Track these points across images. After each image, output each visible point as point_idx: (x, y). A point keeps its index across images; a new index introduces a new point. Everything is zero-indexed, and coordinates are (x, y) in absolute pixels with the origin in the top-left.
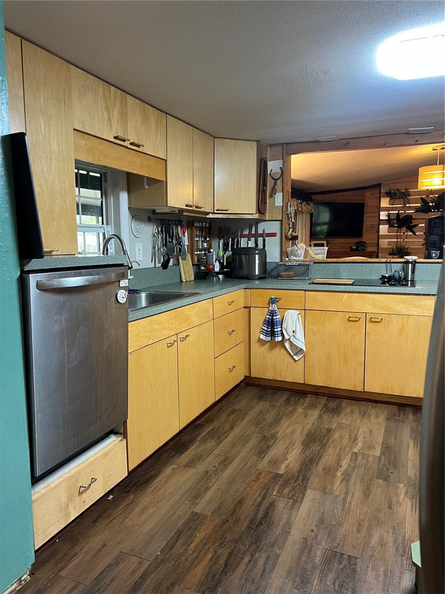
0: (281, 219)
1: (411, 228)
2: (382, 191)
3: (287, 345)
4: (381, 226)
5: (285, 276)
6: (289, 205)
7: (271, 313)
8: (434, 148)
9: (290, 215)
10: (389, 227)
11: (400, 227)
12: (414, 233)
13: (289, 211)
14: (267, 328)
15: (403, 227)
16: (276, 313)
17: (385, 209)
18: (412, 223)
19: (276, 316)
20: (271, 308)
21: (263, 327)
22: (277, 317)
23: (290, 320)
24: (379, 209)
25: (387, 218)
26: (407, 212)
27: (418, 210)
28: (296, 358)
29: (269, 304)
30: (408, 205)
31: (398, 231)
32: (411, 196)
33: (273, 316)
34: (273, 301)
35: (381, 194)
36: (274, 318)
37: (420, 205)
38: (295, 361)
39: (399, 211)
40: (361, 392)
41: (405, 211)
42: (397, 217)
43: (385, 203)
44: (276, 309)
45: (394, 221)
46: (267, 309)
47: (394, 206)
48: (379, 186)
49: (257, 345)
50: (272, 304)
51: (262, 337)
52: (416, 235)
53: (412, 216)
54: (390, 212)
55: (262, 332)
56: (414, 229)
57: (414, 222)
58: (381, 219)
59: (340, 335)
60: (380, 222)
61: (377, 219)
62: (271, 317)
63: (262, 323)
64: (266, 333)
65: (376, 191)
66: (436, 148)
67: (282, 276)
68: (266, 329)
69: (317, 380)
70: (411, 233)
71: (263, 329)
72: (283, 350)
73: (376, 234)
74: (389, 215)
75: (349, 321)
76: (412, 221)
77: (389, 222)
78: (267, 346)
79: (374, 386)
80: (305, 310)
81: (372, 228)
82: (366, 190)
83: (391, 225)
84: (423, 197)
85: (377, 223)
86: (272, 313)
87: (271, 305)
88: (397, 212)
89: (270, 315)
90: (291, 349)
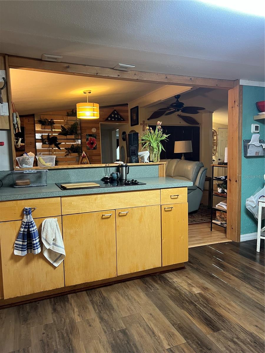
0: (8, 128)
1: (57, 145)
2: (35, 120)
3: (46, 255)
4: (37, 143)
5: (22, 184)
6: (15, 115)
7: (26, 225)
8: (84, 92)
9: (16, 125)
10: (42, 144)
11: (50, 144)
12: (59, 148)
13: (16, 121)
14: (23, 242)
15: (53, 144)
16: (32, 224)
17: (39, 132)
18: (57, 142)
19: (33, 227)
20: (25, 220)
21: (16, 242)
22: (35, 228)
23: (49, 229)
24: (35, 132)
25: (40, 138)
26: (53, 134)
27: (60, 134)
28: (56, 265)
29: (22, 215)
30: (53, 130)
31: (49, 146)
32: (55, 124)
33: (29, 228)
34: (26, 212)
35: (35, 121)
36: (31, 230)
37: (61, 130)
38: (55, 267)
39: (49, 134)
40: (116, 277)
41: (52, 134)
42: (48, 137)
43: (38, 128)
44: (32, 219)
45: (46, 140)
46: (21, 221)
47: (45, 130)
48: (33, 116)
49: (10, 262)
50: (27, 215)
51: (16, 253)
52: (61, 150)
53: (57, 137)
54: (43, 134)
55: (16, 247)
56: (59, 146)
57: (59, 141)
58: (36, 138)
59: (96, 233)
60: (36, 141)
61: (33, 139)
62: (26, 230)
63: (14, 237)
64: (22, 248)
65: (31, 119)
66: (86, 92)
67: (19, 184)
68: (21, 243)
69: (77, 280)
70: (57, 148)
71: (17, 244)
72: (41, 261)
73: (34, 149)
74: (42, 136)
75: (102, 218)
76: (58, 140)
77: (42, 140)
78: (22, 261)
79: (125, 270)
80: (62, 215)
81: (31, 144)
82: (24, 118)
83: (44, 143)
84: (62, 125)
85: (34, 141)
86: (28, 225)
87: (25, 217)
88: (48, 134)
89: (25, 228)
90: (50, 258)
